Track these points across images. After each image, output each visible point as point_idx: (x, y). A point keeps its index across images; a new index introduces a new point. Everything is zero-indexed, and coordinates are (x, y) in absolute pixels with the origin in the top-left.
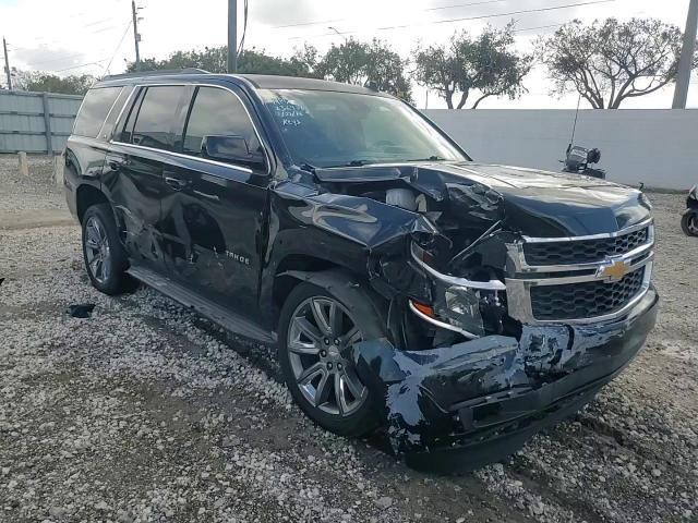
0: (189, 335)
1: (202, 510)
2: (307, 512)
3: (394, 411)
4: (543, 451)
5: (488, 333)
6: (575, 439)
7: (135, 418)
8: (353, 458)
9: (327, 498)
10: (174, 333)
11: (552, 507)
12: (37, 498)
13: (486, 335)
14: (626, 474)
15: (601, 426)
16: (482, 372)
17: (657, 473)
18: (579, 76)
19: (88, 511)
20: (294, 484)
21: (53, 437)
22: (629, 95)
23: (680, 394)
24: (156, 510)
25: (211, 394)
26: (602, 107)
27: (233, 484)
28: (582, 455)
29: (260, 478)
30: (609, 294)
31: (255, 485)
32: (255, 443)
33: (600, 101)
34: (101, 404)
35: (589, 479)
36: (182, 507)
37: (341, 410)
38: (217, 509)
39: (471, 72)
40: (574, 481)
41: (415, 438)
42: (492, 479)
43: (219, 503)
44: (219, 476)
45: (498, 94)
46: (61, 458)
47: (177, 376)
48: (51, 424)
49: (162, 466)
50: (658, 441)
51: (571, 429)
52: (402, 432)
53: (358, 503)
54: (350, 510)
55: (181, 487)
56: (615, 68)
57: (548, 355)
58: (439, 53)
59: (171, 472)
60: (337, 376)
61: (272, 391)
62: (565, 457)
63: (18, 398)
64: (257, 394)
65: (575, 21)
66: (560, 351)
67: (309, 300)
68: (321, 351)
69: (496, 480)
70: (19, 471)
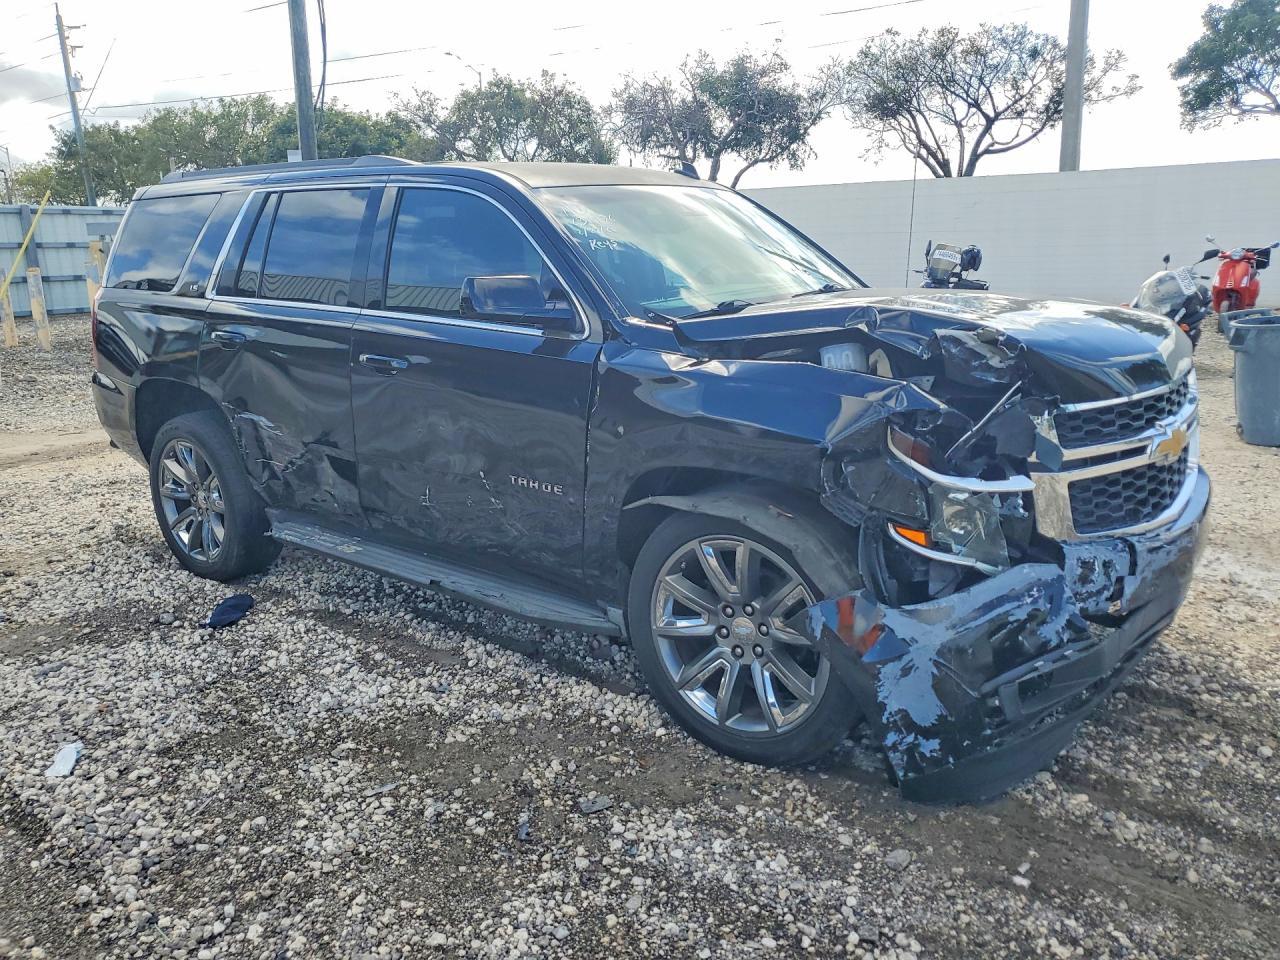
0: (418, 635)
1: (611, 920)
2: (783, 894)
3: (893, 706)
4: (1091, 744)
5: (1014, 562)
6: (1128, 719)
7: (403, 790)
8: (810, 799)
9: (805, 867)
10: (385, 635)
11: (1148, 826)
12: (315, 946)
13: (1013, 566)
14: (1224, 761)
15: (1156, 693)
16: (1021, 626)
17: (1267, 751)
18: (905, 123)
19: (419, 951)
20: (740, 853)
21: (279, 843)
22: (987, 151)
23: (1240, 630)
24: (536, 932)
25: (513, 731)
26: (948, 174)
27: (638, 870)
28: (1149, 742)
29: (678, 853)
30: (1162, 483)
31: (677, 866)
32: (638, 800)
33: (945, 165)
34: (328, 774)
35: (1176, 775)
36: (576, 921)
37: (773, 724)
38: (636, 913)
39: (722, 124)
40: (1156, 782)
41: (930, 747)
42: (1040, 798)
43: (633, 904)
44: (607, 861)
45: (771, 159)
46: (317, 874)
47: (438, 708)
48: (261, 820)
49: (501, 861)
50: (1245, 704)
51: (1115, 705)
52: (910, 739)
53: (858, 865)
54: (852, 879)
55: (554, 888)
56: (961, 108)
57: (1105, 588)
58: (664, 91)
59: (521, 867)
60: (756, 667)
61: (617, 711)
62: (1126, 748)
63: (170, 784)
64: (593, 720)
65: (889, 31)
66: (1120, 580)
67: (693, 544)
68: (719, 629)
69: (1046, 798)
70: (251, 907)
